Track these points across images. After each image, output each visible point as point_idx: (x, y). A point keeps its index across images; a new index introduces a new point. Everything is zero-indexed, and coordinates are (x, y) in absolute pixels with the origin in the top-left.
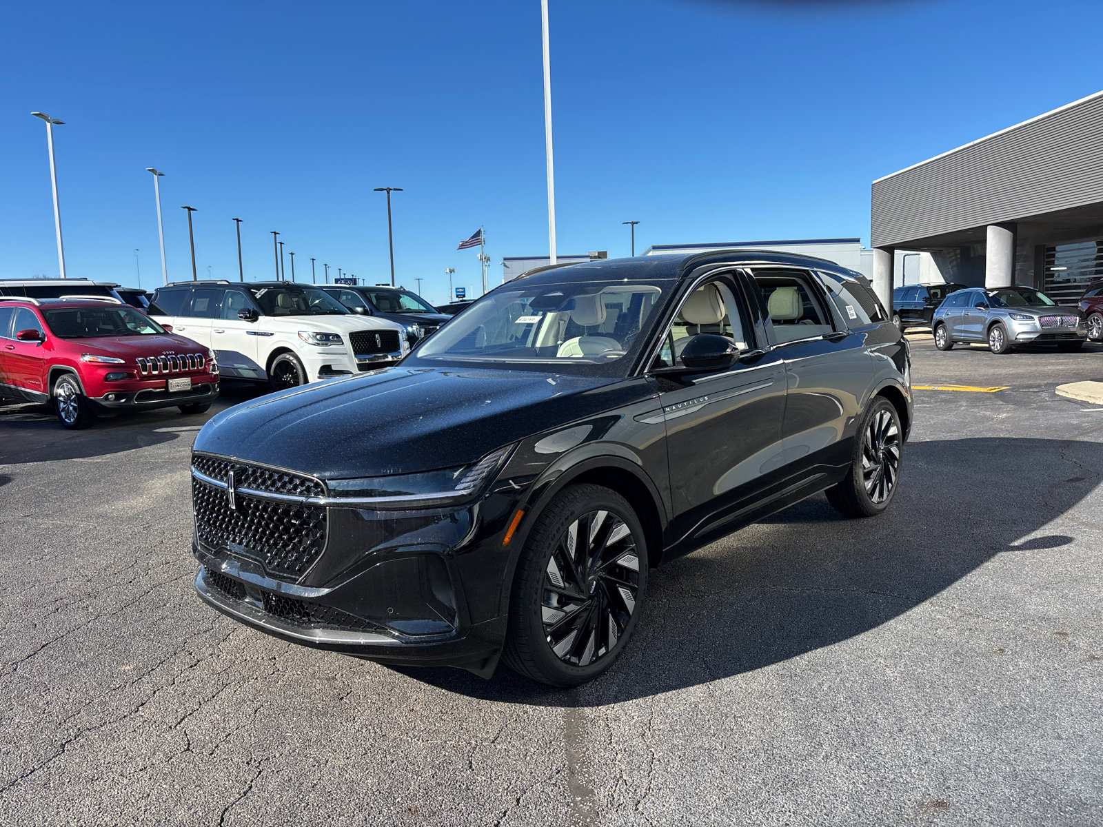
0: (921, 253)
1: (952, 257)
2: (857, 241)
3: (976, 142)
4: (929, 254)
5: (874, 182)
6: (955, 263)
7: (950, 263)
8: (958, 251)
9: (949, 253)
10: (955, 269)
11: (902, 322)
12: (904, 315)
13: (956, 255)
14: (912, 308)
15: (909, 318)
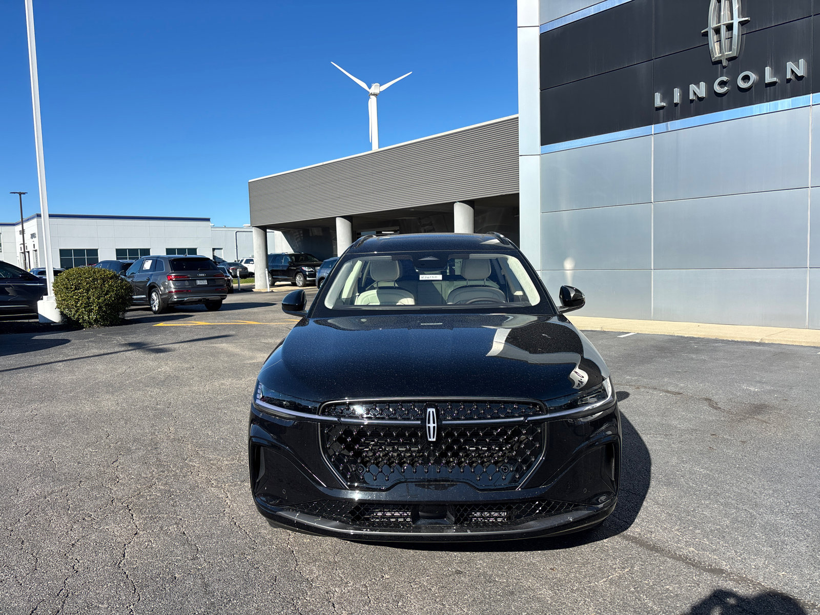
0: (275, 231)
1: (297, 235)
2: (208, 220)
3: (325, 163)
4: (280, 232)
5: (250, 181)
6: (299, 239)
7: (296, 239)
8: (301, 232)
9: (295, 232)
10: (300, 243)
11: (273, 278)
12: (274, 273)
13: (300, 234)
14: (281, 269)
15: (278, 275)
